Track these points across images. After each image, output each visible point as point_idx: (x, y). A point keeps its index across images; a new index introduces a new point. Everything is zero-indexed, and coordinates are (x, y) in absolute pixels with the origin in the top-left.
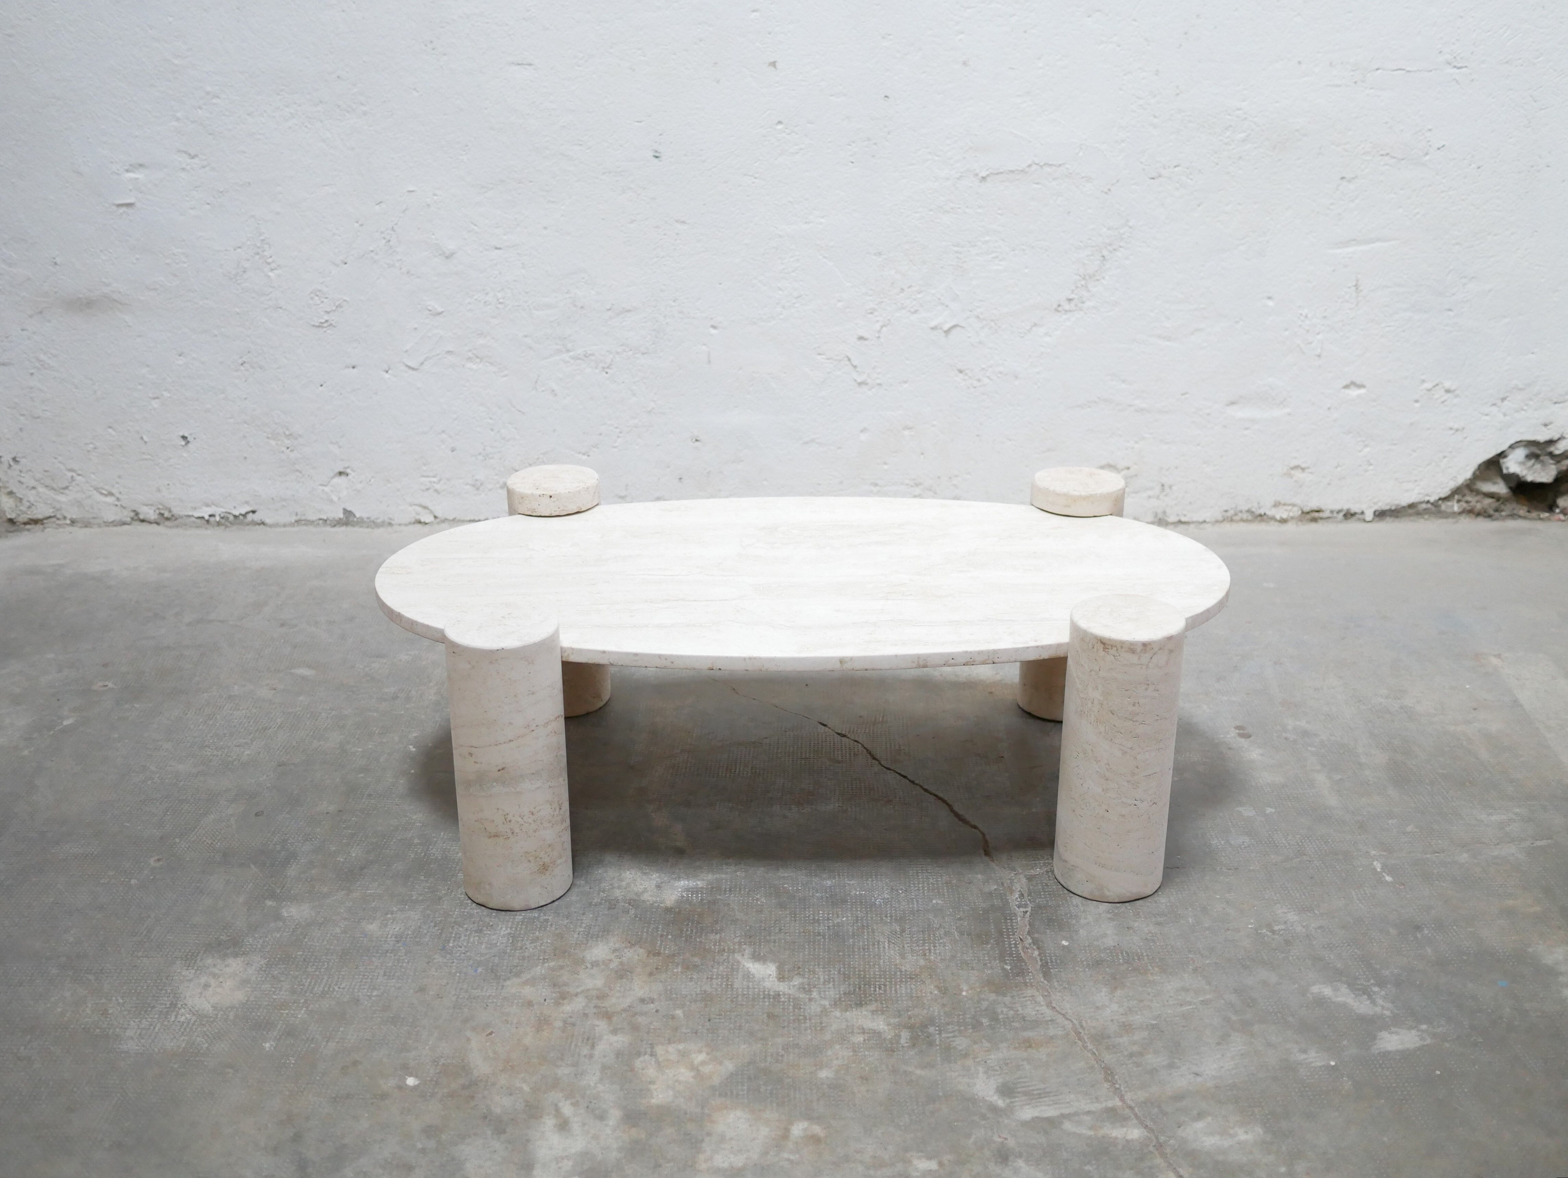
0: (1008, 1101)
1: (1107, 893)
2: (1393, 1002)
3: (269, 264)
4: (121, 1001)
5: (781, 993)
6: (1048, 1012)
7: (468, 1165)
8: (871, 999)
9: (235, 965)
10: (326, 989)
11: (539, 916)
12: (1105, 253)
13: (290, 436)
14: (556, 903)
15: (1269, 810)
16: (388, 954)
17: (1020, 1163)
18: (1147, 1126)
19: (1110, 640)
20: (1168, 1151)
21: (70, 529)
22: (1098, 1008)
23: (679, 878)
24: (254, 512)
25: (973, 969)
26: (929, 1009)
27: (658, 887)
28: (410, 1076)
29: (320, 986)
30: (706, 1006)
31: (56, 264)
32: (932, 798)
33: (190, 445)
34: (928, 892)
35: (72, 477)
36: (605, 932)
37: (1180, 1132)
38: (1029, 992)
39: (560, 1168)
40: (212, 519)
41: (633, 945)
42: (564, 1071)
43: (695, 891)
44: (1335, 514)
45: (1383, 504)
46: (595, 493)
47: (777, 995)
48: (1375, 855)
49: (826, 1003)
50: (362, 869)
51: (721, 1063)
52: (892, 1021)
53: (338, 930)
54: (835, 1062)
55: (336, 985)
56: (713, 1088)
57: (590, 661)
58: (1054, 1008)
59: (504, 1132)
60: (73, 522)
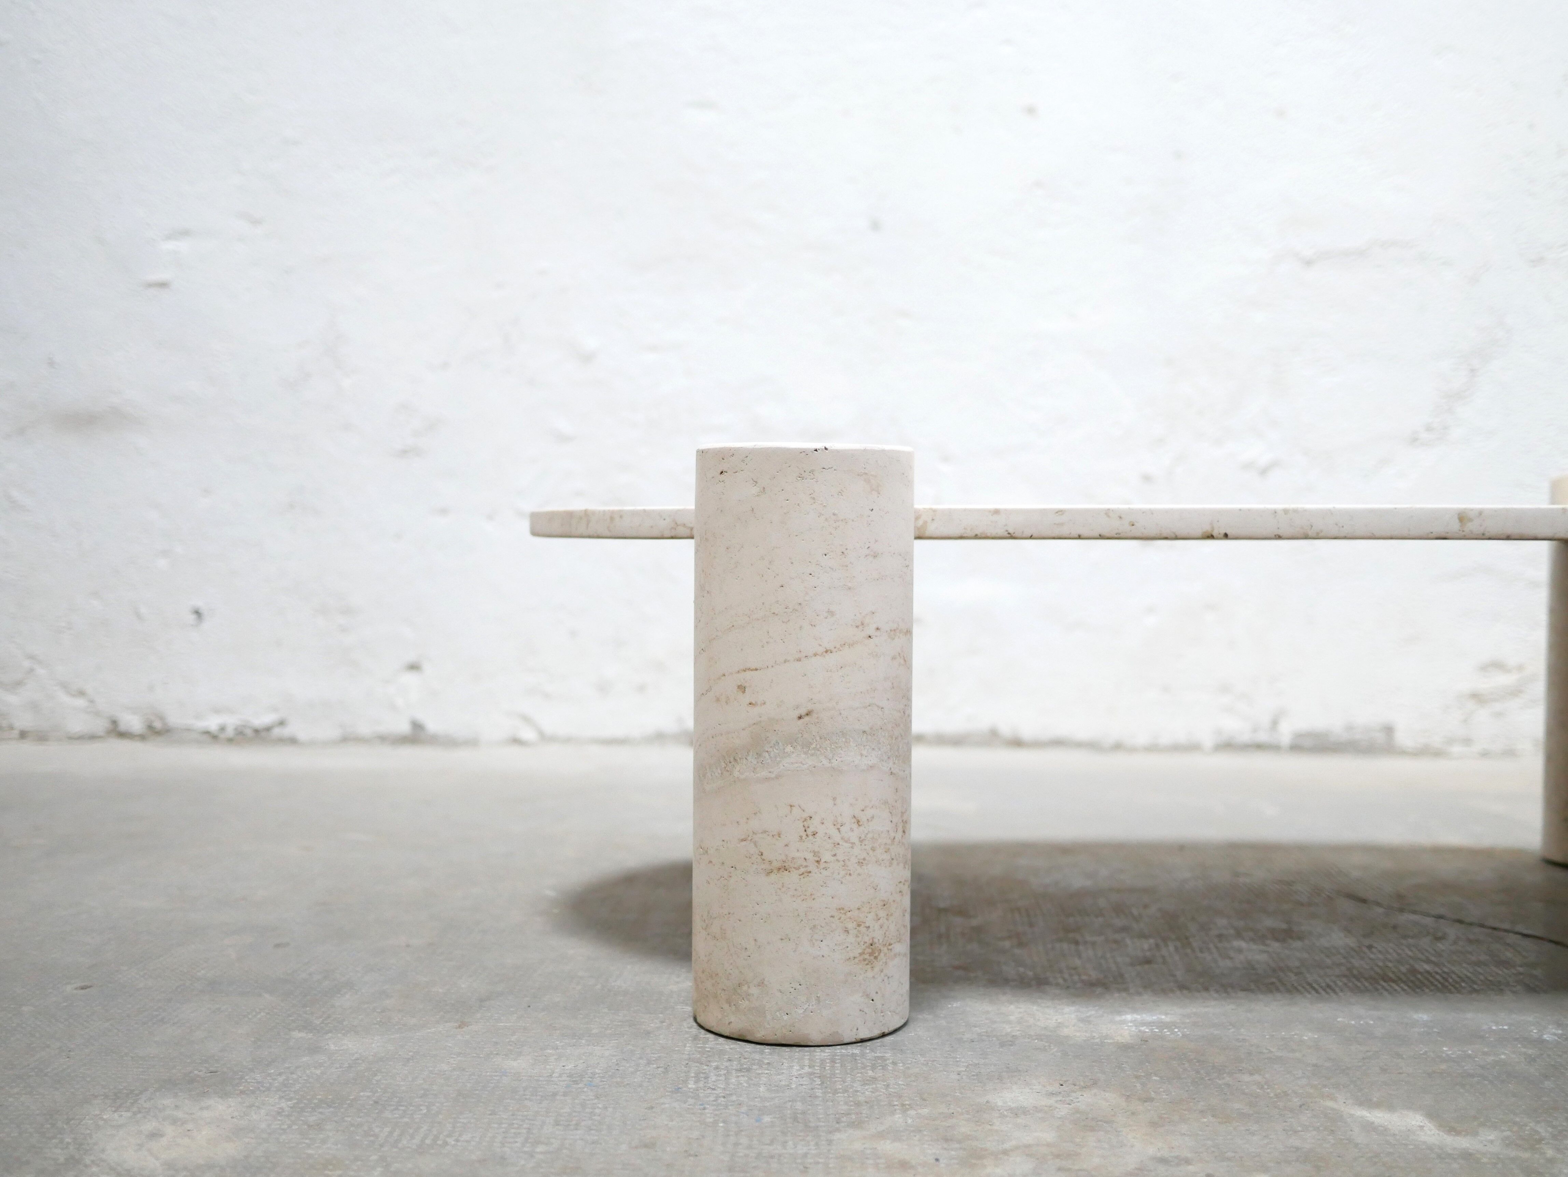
5: (1472, 1151)
9: (221, 1107)
10: (428, 1142)
11: (867, 1053)
12: (1474, 363)
13: (345, 611)
16: (559, 1098)
21: (19, 744)
23: (1119, 1013)
24: (282, 723)
27: (1084, 1021)
33: (205, 624)
35: (31, 668)
36: (1014, 1072)
40: (221, 734)
41: (1085, 1088)
43: (1164, 1025)
47: (1468, 1155)
50: (483, 1000)
53: (445, 1067)
55: (449, 1136)
60: (23, 735)
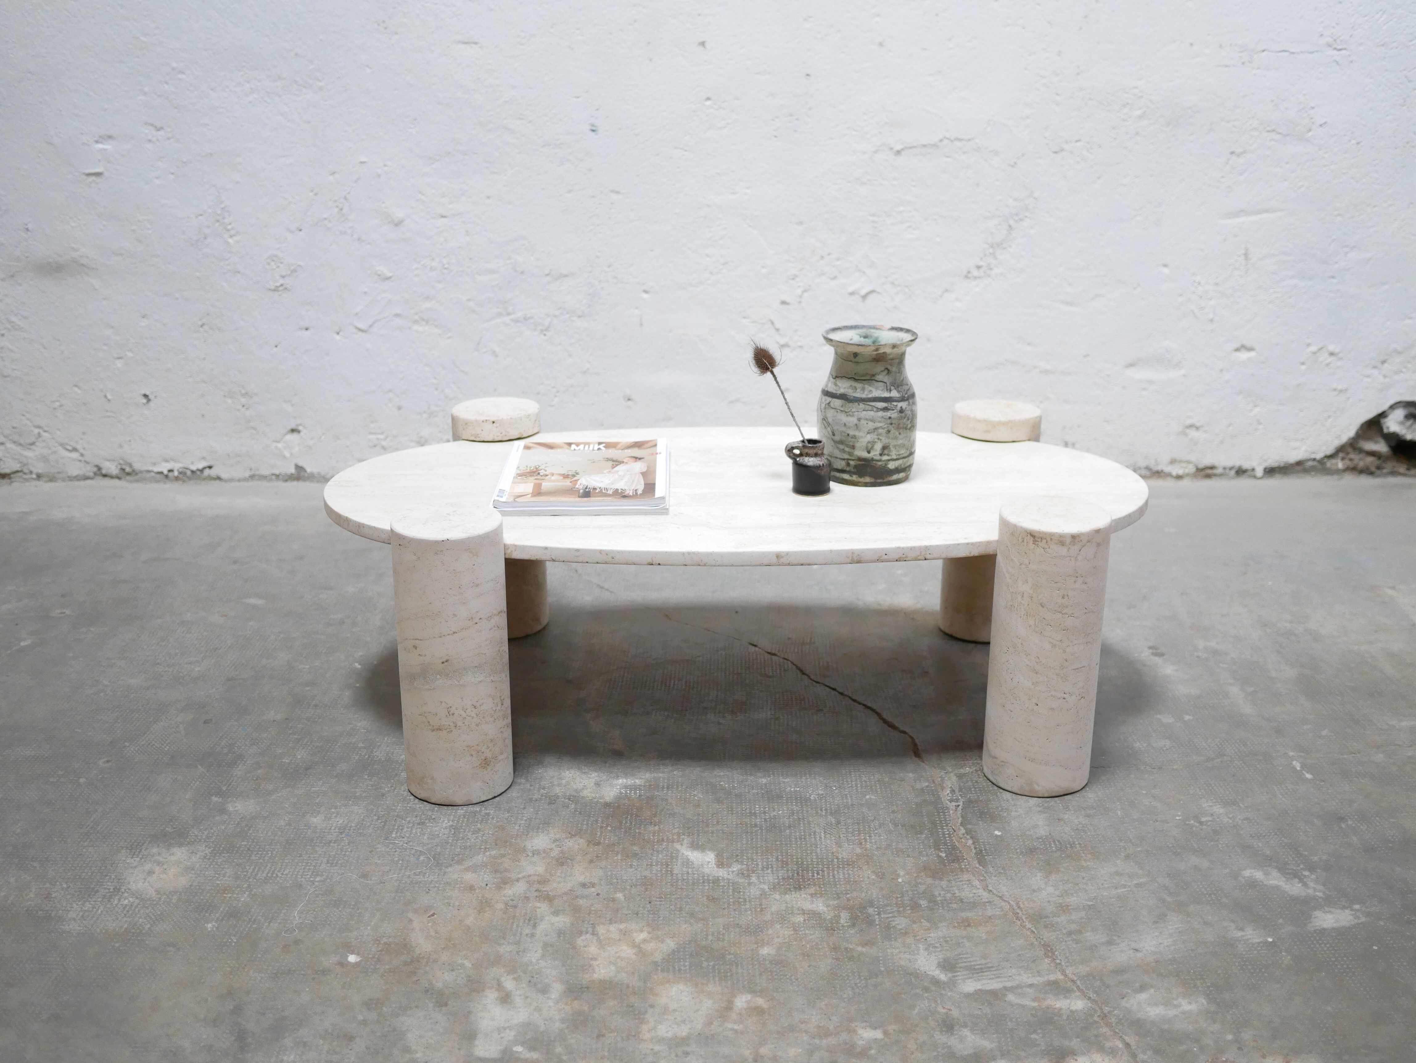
0: (950, 975)
1: (1037, 788)
2: (1324, 885)
3: (228, 230)
4: (65, 886)
5: (720, 878)
6: (985, 896)
7: (409, 1035)
8: (810, 884)
9: (179, 854)
10: (269, 875)
11: (480, 811)
12: (1012, 222)
13: (245, 395)
14: (497, 799)
15: (1187, 718)
16: (331, 844)
17: (966, 1032)
18: (1090, 998)
19: (1040, 532)
20: (1113, 1020)
21: (37, 483)
22: (1034, 891)
23: (618, 777)
24: (210, 467)
25: (908, 856)
26: (866, 892)
27: (597, 784)
28: (352, 954)
29: (263, 872)
30: (646, 889)
31: (27, 230)
32: (861, 708)
33: (151, 404)
34: (861, 789)
35: (39, 433)
36: (546, 824)
37: (1124, 1003)
38: (966, 877)
39: (502, 1038)
40: (171, 474)
41: (573, 835)
42: (505, 949)
43: (634, 788)
44: (1227, 471)
45: (1273, 461)
46: (535, 421)
47: (716, 881)
48: (1293, 756)
49: (766, 887)
50: (307, 769)
51: (662, 942)
52: (831, 903)
53: (282, 823)
54: (776, 940)
55: (279, 871)
56: (655, 963)
57: (533, 558)
58: (991, 891)
59: (446, 1005)
60: (39, 476)
